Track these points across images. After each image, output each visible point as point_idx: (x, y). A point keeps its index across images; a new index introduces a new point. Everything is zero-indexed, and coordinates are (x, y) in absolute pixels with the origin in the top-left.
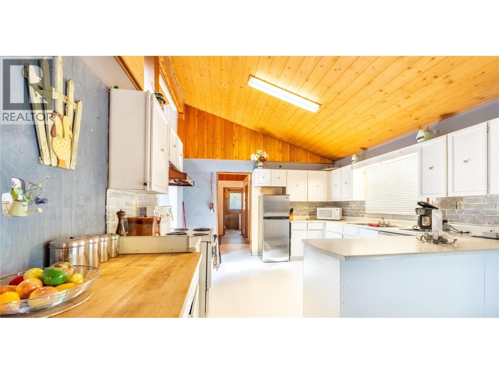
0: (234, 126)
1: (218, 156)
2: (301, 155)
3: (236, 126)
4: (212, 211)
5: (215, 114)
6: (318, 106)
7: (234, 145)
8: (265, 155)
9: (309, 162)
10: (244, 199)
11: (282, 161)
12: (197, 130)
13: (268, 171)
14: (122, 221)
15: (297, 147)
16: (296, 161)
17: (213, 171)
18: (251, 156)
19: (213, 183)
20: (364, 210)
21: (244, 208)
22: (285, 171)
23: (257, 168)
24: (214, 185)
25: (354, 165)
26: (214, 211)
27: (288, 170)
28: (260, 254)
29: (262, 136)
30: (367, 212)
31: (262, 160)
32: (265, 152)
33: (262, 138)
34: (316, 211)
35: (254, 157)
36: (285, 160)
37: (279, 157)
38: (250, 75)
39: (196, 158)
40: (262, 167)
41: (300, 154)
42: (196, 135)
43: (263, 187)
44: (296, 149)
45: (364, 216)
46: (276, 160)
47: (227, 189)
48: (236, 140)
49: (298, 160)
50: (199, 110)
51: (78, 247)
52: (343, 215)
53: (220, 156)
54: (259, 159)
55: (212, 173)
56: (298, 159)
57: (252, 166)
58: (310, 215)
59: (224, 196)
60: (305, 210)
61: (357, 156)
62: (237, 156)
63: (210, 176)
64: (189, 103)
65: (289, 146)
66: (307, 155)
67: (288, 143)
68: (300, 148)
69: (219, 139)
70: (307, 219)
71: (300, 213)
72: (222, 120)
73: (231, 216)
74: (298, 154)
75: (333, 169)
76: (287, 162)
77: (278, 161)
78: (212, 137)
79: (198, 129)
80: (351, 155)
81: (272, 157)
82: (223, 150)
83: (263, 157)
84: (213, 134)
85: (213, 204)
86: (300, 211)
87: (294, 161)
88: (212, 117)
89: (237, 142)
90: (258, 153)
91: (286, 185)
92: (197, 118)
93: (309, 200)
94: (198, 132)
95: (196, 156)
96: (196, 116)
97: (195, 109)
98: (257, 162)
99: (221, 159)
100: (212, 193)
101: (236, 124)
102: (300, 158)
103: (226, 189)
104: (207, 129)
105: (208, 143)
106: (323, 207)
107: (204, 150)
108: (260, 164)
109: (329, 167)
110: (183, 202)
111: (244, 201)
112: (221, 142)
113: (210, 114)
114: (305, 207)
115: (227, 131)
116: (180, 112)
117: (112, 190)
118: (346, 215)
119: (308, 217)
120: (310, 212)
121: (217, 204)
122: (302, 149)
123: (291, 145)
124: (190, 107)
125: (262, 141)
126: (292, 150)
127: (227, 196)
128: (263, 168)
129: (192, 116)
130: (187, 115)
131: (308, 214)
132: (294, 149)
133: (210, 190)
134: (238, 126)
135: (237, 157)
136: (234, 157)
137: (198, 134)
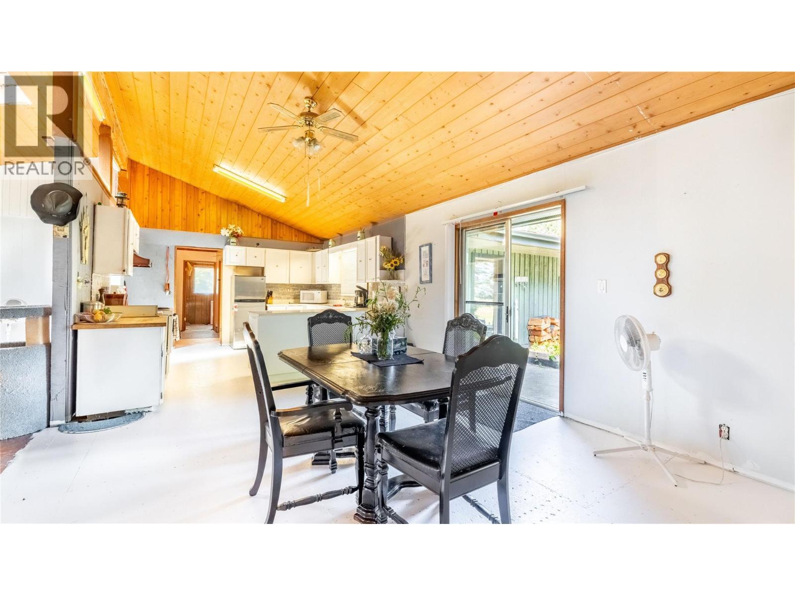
0: (200, 193)
1: (177, 226)
2: (285, 233)
3: (203, 193)
4: (168, 292)
5: (173, 175)
6: (284, 199)
7: (199, 215)
8: (239, 231)
9: (294, 240)
10: (218, 278)
11: (261, 237)
12: (147, 193)
13: (242, 249)
14: (103, 295)
15: (280, 223)
16: (278, 238)
17: (169, 245)
18: (222, 230)
19: (170, 259)
20: (340, 293)
21: (217, 292)
22: (263, 249)
23: (229, 245)
24: (171, 262)
25: (331, 249)
26: (170, 293)
27: (267, 249)
28: (231, 342)
29: (237, 207)
30: (342, 295)
31: (235, 235)
32: (239, 228)
33: (237, 209)
34: (299, 295)
35: (225, 232)
36: (265, 237)
37: (257, 233)
38: (214, 164)
39: (146, 227)
40: (235, 244)
41: (283, 231)
42: (146, 198)
43: (237, 266)
44: (278, 224)
45: (340, 299)
46: (254, 235)
47: (190, 263)
48: (202, 210)
49: (281, 238)
50: (150, 168)
51: (98, 305)
52: (328, 299)
53: (180, 227)
54: (232, 234)
55: (168, 247)
56: (281, 236)
57: (224, 241)
58: (294, 298)
59: (185, 273)
60: (289, 293)
61: (334, 241)
62: (204, 228)
63: (165, 250)
64: (135, 158)
65: (270, 221)
66: (292, 233)
67: (270, 218)
68: (283, 224)
69: (178, 206)
70: (289, 303)
71: (283, 296)
72: (184, 184)
73: (198, 304)
74: (281, 230)
75: (317, 250)
76: (267, 239)
77: (257, 237)
78: (169, 203)
79: (149, 191)
80: (328, 240)
81: (249, 233)
82: (184, 219)
83: (237, 233)
84: (170, 200)
85: (169, 284)
86: (283, 295)
87: (276, 238)
88: (169, 179)
89: (204, 212)
90: (231, 228)
91: (265, 265)
92: (147, 179)
93: (291, 282)
94: (149, 195)
95: (145, 225)
96: (146, 176)
97: (144, 166)
98: (228, 238)
99: (182, 230)
100: (168, 271)
101: (203, 190)
102: (284, 235)
103: (188, 263)
104: (161, 192)
105: (162, 210)
106: (307, 290)
107: (157, 218)
108: (233, 240)
109: (314, 248)
110: (125, 282)
111: (218, 281)
112: (181, 210)
113: (167, 175)
114: (288, 290)
115: (191, 197)
116: (123, 169)
117: (96, 274)
118: (330, 299)
119: (292, 301)
120: (294, 296)
121: (175, 285)
122: (286, 225)
123: (273, 220)
124: (137, 163)
125: (237, 213)
126: (274, 226)
127: (189, 274)
128: (237, 245)
129: (139, 176)
130: (132, 173)
131: (293, 297)
132: (276, 224)
133: (164, 267)
134: (206, 193)
135: (204, 230)
136: (199, 229)
137: (149, 198)
